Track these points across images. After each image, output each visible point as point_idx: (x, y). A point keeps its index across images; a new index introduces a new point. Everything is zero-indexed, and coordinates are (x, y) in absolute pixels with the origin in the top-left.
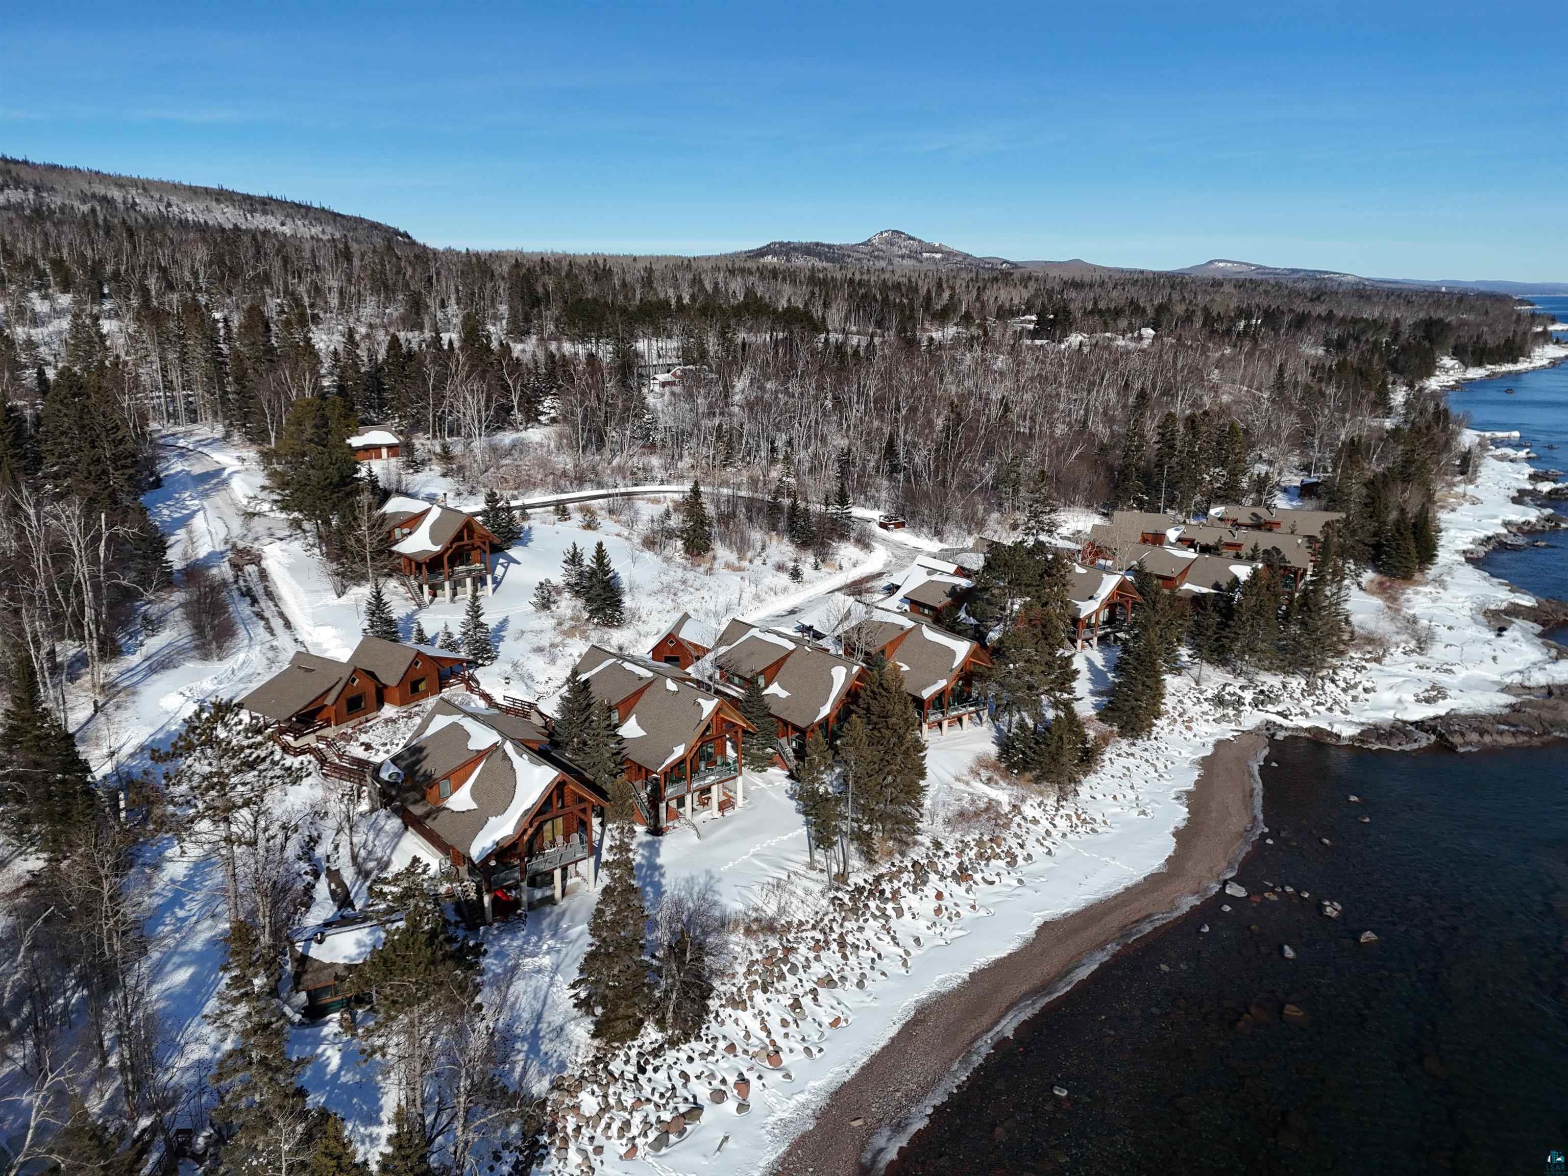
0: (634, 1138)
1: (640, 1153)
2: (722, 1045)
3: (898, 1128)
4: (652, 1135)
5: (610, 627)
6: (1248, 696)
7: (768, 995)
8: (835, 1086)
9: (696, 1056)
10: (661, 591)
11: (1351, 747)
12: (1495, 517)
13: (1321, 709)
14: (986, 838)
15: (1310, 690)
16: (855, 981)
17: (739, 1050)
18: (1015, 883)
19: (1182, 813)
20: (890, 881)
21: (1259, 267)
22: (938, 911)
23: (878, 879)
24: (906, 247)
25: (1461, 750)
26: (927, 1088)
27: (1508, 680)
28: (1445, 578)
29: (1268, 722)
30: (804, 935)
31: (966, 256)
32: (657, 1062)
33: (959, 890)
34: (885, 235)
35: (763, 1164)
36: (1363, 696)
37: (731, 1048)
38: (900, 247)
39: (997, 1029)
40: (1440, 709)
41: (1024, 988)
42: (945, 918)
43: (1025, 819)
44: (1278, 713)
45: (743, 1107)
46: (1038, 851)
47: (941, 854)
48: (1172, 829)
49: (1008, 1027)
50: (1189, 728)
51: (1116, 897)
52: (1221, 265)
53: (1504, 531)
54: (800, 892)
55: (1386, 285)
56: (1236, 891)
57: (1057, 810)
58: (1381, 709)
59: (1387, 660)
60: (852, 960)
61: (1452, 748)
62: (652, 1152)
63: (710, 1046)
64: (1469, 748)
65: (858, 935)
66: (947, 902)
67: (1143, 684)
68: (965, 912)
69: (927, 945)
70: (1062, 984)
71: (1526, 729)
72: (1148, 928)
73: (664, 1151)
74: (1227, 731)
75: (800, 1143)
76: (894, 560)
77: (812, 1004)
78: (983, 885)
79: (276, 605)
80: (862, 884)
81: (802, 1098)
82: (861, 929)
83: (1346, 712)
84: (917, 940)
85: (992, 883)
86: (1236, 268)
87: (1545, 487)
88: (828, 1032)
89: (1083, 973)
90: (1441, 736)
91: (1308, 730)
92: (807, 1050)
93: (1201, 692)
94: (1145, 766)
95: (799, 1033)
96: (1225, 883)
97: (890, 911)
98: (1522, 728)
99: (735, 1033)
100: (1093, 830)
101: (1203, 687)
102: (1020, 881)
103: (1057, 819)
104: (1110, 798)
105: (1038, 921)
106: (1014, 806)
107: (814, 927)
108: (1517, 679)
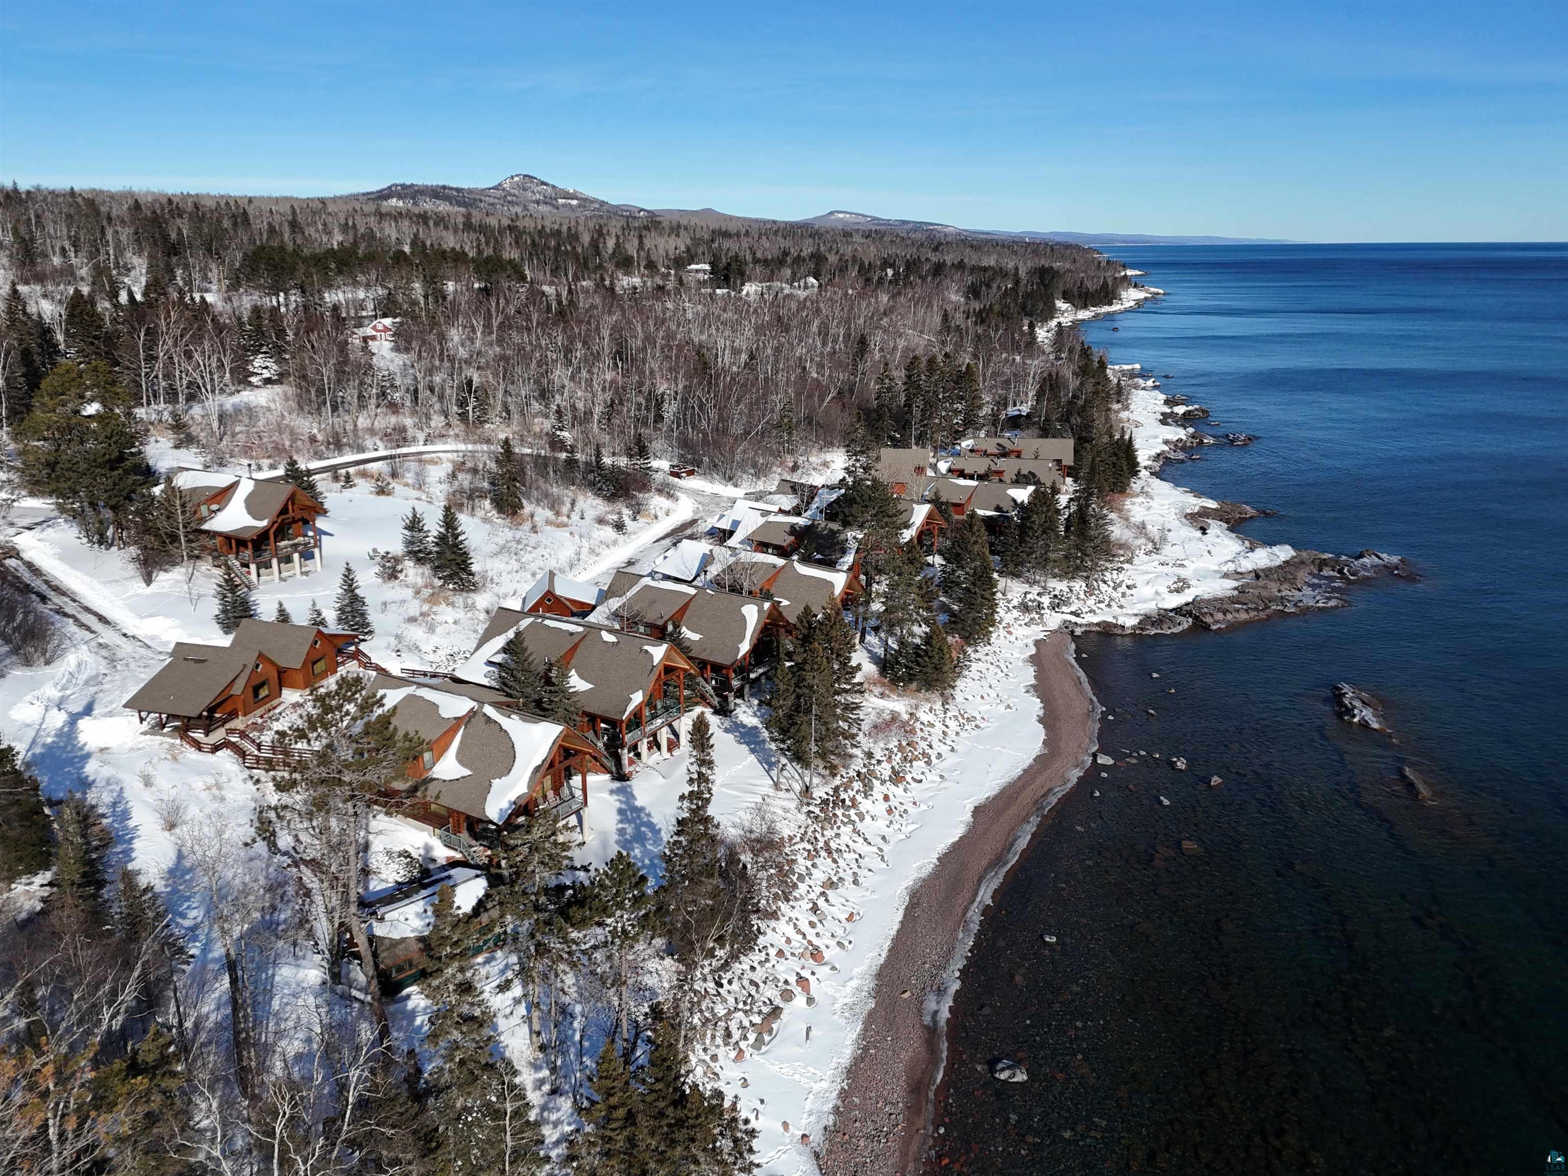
0: (737, 1043)
1: (747, 1055)
2: (772, 952)
3: (941, 992)
4: (752, 1037)
5: (468, 591)
6: (1046, 600)
7: (791, 903)
8: (875, 970)
9: (756, 964)
10: (500, 552)
11: (1133, 635)
12: (1157, 437)
13: (1102, 605)
14: (904, 743)
15: (1090, 591)
16: (851, 880)
17: (788, 954)
18: (938, 779)
19: (1035, 705)
20: (846, 791)
21: (874, 219)
22: (890, 811)
23: (836, 789)
24: (539, 193)
25: (1214, 627)
26: (948, 955)
27: (1225, 569)
28: (1146, 489)
29: (1065, 621)
30: (796, 847)
31: (603, 203)
32: (729, 975)
33: (898, 791)
34: (516, 179)
35: (849, 1042)
36: (1128, 592)
37: (780, 953)
38: (533, 192)
39: (978, 899)
40: (1187, 597)
41: (984, 863)
42: (897, 816)
43: (922, 723)
44: (1072, 613)
45: (810, 1001)
46: (944, 749)
47: (873, 761)
48: (1036, 718)
49: (985, 896)
50: (1010, 633)
51: (1020, 778)
52: (841, 216)
53: (1166, 448)
54: (780, 812)
55: (981, 236)
56: (1103, 760)
57: (945, 713)
58: (1145, 601)
59: (1136, 561)
60: (841, 862)
61: (1207, 627)
62: (756, 1052)
63: (763, 954)
64: (1219, 626)
65: (837, 841)
66: (893, 802)
67: (982, 596)
68: (911, 809)
69: (892, 842)
70: (1010, 855)
71: (1253, 606)
72: (1054, 800)
73: (764, 1049)
74: (1036, 631)
75: (870, 1019)
76: (700, 507)
77: (825, 904)
78: (914, 784)
79: (74, 601)
80: (825, 797)
81: (854, 983)
82: (838, 835)
83: (1121, 607)
84: (884, 838)
85: (921, 781)
86: (854, 219)
87: (1180, 410)
88: (849, 926)
89: (1023, 843)
90: (1196, 618)
91: (1098, 624)
92: (840, 944)
93: (1009, 602)
94: (992, 668)
95: (827, 930)
96: (1095, 756)
97: (854, 817)
98: (1250, 606)
99: (781, 943)
100: (977, 726)
101: (1009, 597)
102: (942, 777)
103: (947, 720)
104: (979, 697)
105: (970, 808)
106: (911, 714)
107: (802, 840)
108: (1231, 567)
